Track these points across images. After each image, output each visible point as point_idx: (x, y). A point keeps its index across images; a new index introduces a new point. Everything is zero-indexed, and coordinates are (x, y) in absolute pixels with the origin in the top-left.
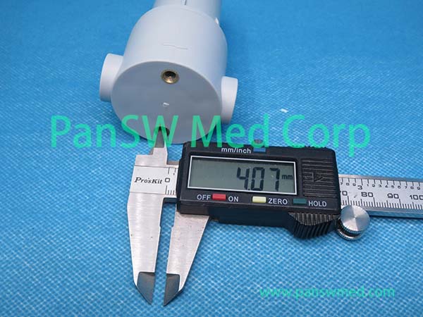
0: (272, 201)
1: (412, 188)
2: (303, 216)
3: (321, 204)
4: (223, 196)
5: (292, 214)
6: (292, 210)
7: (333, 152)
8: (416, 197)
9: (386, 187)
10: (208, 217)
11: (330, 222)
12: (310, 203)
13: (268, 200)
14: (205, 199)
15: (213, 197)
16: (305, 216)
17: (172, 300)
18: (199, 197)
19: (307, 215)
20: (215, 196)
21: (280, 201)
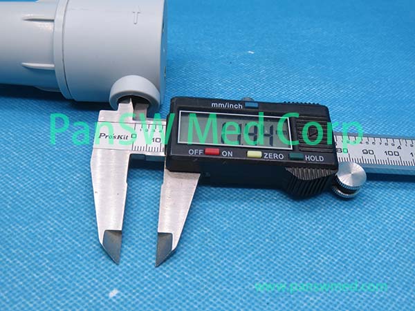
0: (268, 156)
1: (386, 144)
2: (300, 172)
3: (318, 159)
4: (217, 151)
5: (289, 170)
6: (289, 165)
7: (327, 108)
8: (390, 153)
9: (361, 143)
10: (199, 175)
11: (328, 177)
12: (306, 158)
13: (263, 155)
14: (197, 154)
15: (206, 151)
16: (303, 171)
17: (165, 261)
18: (191, 152)
19: (304, 170)
20: (207, 150)
21: (275, 156)
